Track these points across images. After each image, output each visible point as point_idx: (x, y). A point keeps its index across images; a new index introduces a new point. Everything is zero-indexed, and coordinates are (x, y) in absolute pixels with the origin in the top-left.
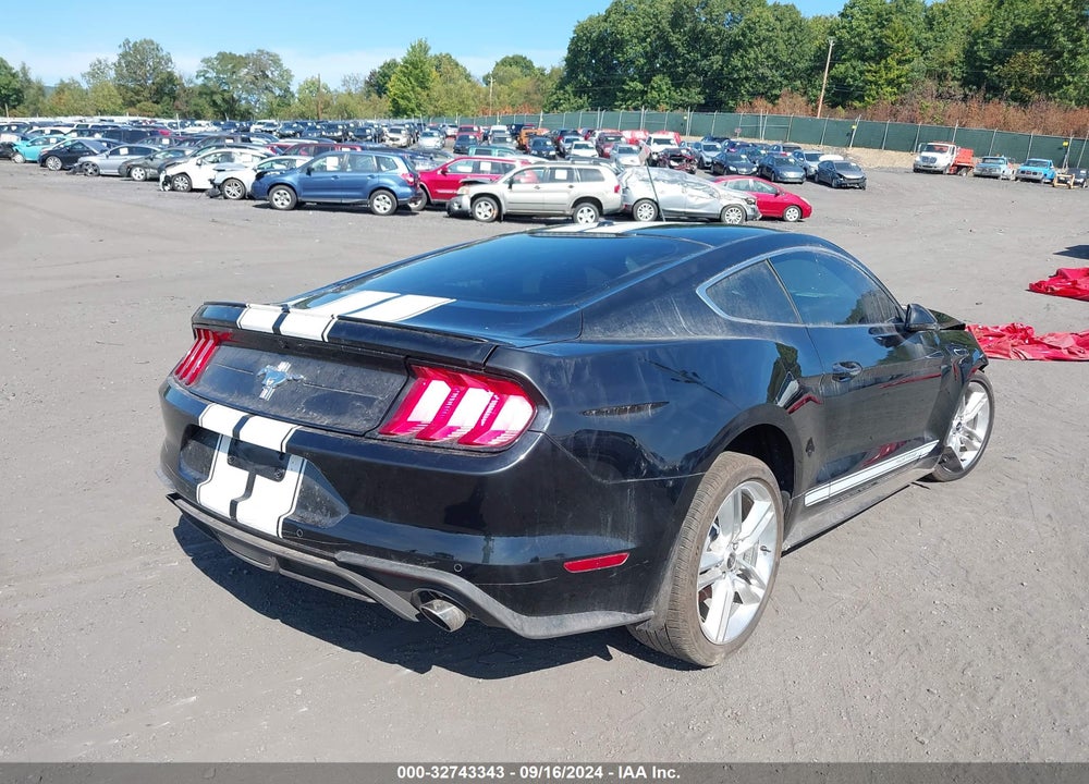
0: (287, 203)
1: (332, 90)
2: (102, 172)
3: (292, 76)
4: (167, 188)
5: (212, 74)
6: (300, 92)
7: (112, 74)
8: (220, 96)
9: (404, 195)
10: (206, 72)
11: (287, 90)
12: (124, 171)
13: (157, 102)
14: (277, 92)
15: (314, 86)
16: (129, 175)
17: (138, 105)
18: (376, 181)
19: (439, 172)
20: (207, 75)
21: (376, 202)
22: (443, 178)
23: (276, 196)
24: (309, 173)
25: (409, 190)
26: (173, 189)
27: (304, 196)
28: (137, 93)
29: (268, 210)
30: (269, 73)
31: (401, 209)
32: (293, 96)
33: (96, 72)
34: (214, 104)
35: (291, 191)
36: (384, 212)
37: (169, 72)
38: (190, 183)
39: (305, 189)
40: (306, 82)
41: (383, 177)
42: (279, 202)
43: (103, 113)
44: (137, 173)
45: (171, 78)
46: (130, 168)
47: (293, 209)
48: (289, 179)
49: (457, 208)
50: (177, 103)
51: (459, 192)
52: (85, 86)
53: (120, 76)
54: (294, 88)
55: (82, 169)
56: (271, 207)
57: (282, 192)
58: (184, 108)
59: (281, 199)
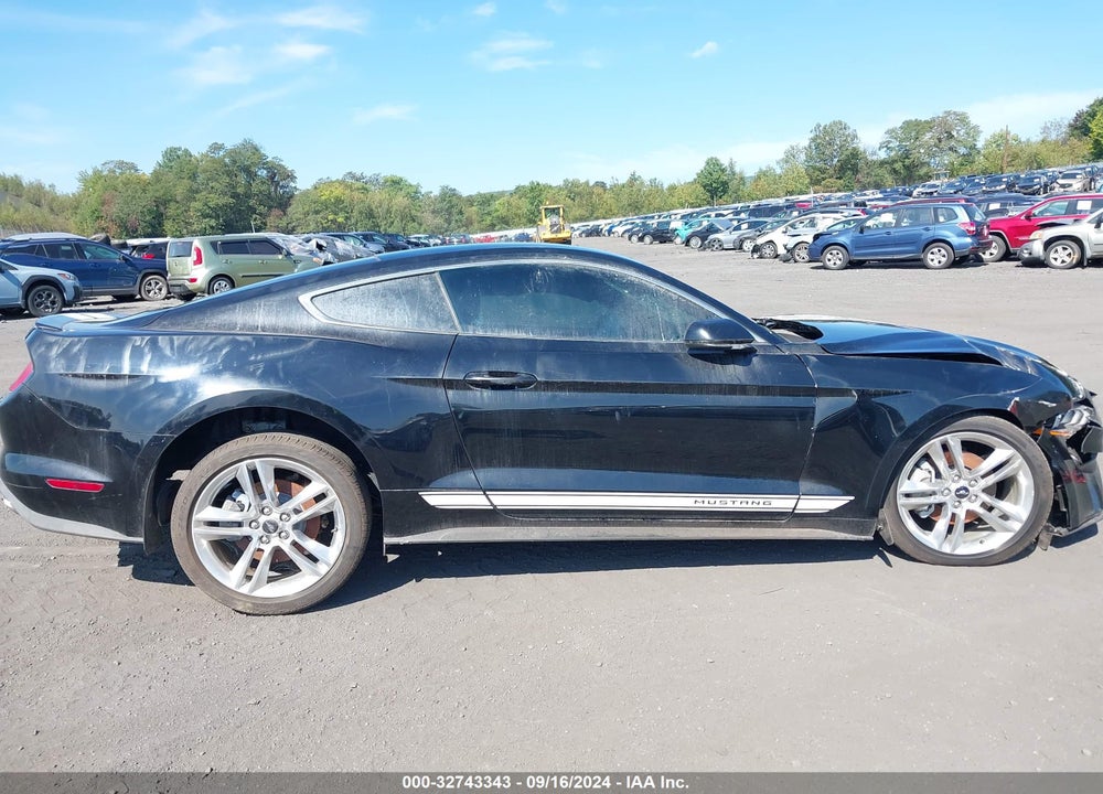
0: (838, 262)
1: (1022, 140)
2: (725, 246)
3: (979, 132)
4: (756, 256)
5: (894, 144)
6: (986, 146)
7: (803, 157)
8: (900, 164)
9: (963, 246)
10: (889, 142)
11: (973, 147)
12: (737, 244)
13: (840, 178)
14: (962, 151)
15: (1002, 139)
16: (741, 248)
17: (823, 183)
18: (930, 233)
19: (1023, 218)
20: (891, 145)
21: (930, 256)
22: (1028, 223)
23: (829, 256)
24: (862, 232)
25: (969, 240)
26: (761, 257)
27: (856, 255)
28: (823, 171)
29: (823, 271)
30: (954, 133)
31: (961, 261)
32: (979, 152)
33: (790, 156)
34: (895, 171)
35: (844, 251)
36: (937, 265)
37: (854, 149)
38: (776, 251)
39: (858, 248)
40: (993, 136)
41: (940, 229)
42: (832, 262)
43: (791, 193)
44: (748, 245)
45: (855, 154)
46: (742, 241)
47: (846, 268)
48: (842, 239)
49: (1027, 256)
50: (859, 176)
51: (1032, 237)
52: (778, 171)
53: (809, 158)
54: (980, 144)
55: (710, 246)
56: (825, 267)
57: (835, 252)
58: (865, 180)
59: (834, 258)
